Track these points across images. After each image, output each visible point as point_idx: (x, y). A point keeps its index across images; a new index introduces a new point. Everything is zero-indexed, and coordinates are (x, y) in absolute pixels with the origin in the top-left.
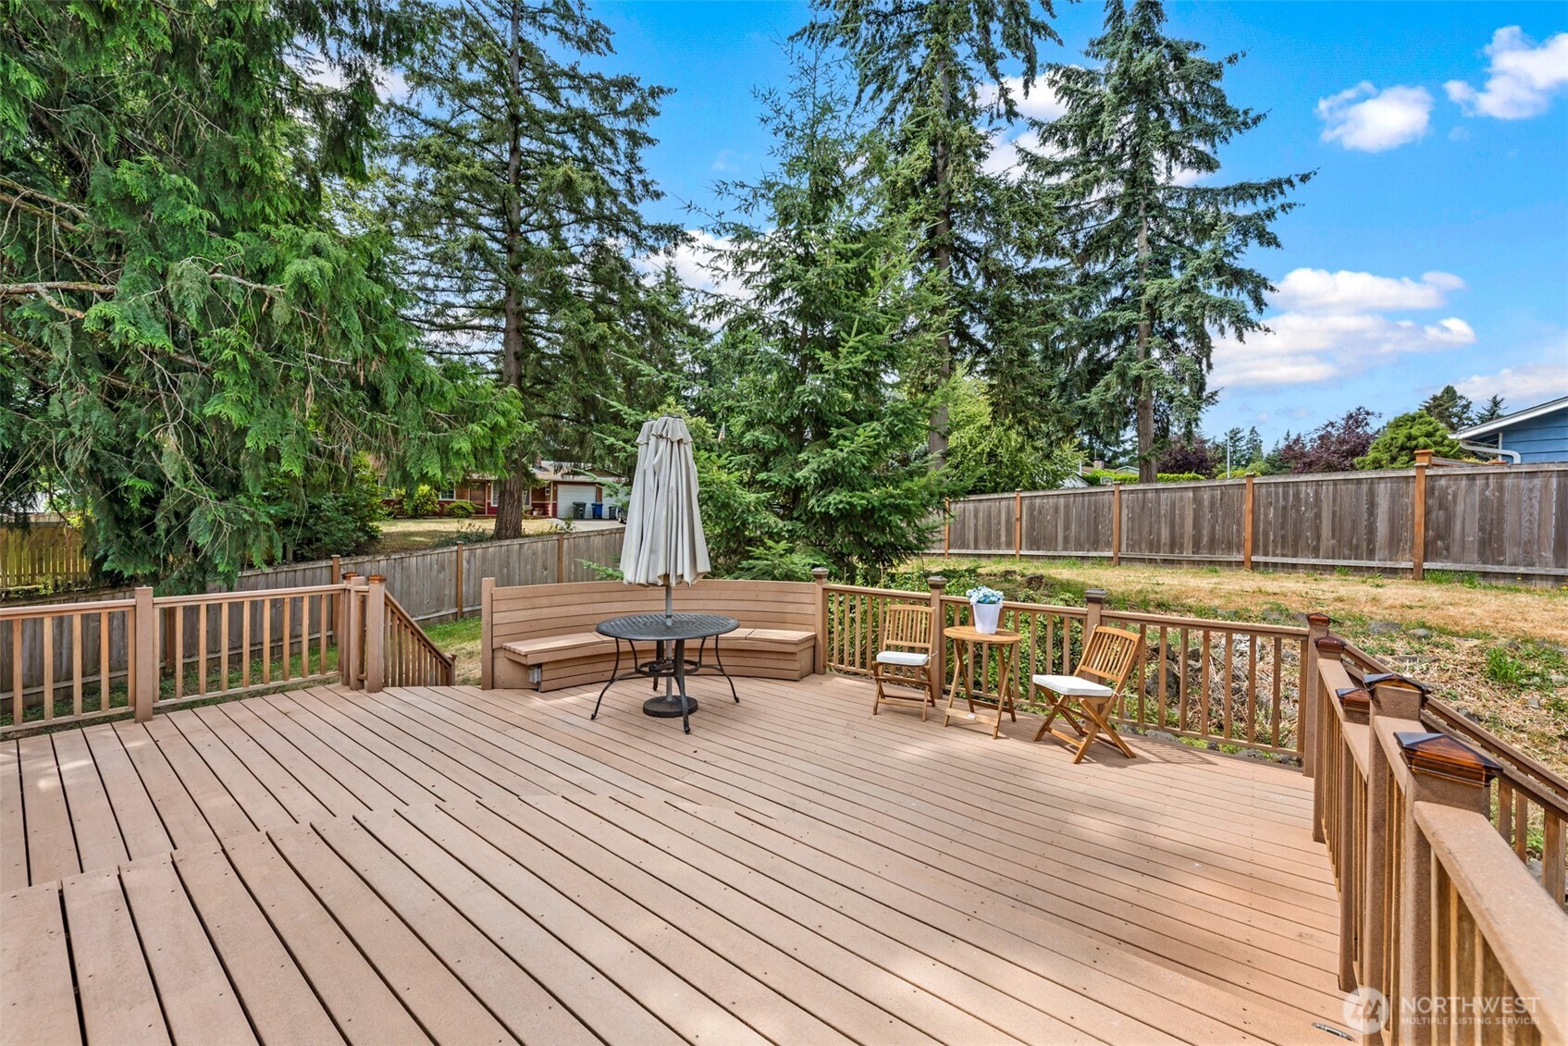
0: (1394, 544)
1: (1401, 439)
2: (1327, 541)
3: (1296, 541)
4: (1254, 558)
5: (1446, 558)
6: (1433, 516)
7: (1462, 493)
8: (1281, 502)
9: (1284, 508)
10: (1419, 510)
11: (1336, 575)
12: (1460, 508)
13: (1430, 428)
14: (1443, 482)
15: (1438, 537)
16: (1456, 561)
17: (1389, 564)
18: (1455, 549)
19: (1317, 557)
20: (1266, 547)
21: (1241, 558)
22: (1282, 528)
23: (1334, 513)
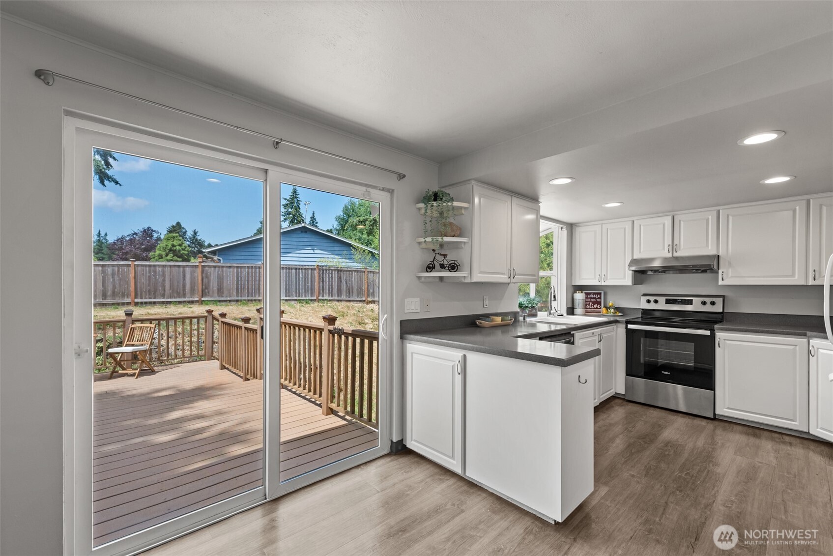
0: (193, 291)
1: (170, 246)
2: (168, 291)
3: (155, 292)
4: (136, 301)
5: (208, 296)
6: (204, 280)
7: (212, 272)
8: (148, 274)
9: (150, 277)
10: (200, 278)
11: (172, 305)
12: (212, 278)
13: (180, 242)
14: (207, 268)
15: (206, 288)
16: (211, 297)
17: (191, 299)
18: (211, 293)
19: (164, 298)
20: (141, 295)
21: (129, 300)
22: (149, 286)
23: (170, 278)
